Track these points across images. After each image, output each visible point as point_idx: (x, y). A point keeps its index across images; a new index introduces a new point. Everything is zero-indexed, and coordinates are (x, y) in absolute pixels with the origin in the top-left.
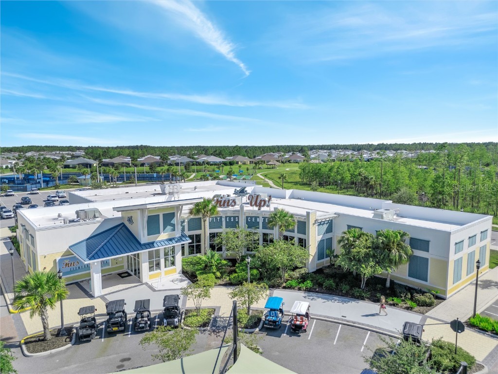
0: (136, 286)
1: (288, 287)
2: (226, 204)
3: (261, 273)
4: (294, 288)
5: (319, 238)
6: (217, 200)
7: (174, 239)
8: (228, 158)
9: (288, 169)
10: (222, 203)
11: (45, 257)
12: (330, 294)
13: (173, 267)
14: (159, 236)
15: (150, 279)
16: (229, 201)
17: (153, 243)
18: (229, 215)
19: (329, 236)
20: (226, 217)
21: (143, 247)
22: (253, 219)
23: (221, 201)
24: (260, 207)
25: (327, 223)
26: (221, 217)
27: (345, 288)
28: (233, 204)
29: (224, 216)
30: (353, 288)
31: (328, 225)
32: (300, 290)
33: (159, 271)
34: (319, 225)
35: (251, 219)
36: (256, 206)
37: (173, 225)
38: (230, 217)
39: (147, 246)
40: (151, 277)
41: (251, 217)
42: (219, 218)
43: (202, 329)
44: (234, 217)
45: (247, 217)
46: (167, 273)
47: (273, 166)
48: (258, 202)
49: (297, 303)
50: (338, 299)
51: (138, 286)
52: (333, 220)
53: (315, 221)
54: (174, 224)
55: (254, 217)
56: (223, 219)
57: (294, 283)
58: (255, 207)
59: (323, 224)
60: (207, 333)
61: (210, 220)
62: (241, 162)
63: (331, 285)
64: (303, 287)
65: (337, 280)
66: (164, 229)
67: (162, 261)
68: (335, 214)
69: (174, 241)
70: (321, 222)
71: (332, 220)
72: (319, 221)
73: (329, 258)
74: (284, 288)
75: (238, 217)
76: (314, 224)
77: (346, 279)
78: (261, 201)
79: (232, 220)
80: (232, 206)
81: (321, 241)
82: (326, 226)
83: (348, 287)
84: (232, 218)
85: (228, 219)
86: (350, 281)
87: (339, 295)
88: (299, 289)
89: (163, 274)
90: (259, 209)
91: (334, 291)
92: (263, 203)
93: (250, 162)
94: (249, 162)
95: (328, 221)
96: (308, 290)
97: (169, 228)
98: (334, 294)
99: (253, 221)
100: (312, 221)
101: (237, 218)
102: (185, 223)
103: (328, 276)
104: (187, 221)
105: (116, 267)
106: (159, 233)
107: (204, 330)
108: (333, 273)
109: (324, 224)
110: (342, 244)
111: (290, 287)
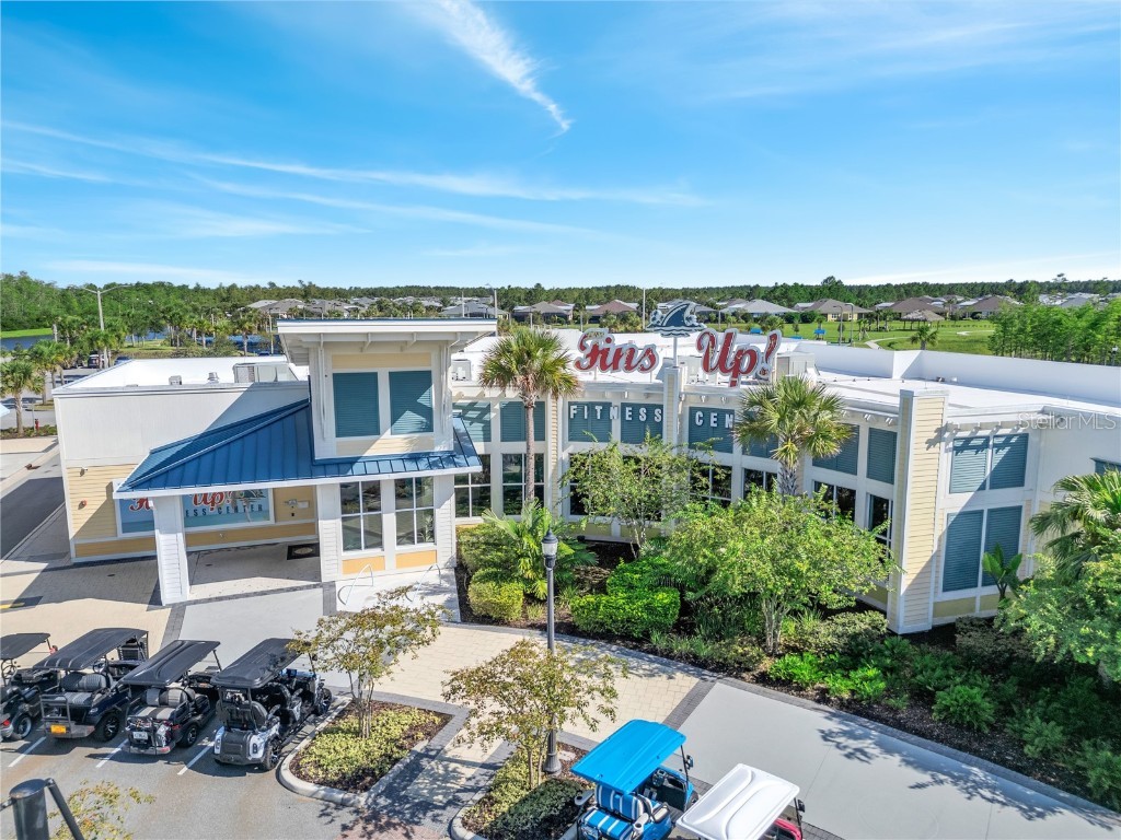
0: (294, 589)
1: (778, 679)
2: (622, 362)
3: (686, 608)
4: (800, 689)
5: (959, 502)
6: (595, 347)
7: (427, 455)
8: (801, 305)
9: (964, 333)
10: (610, 360)
11: (82, 473)
12: (960, 748)
13: (427, 546)
14: (375, 441)
15: (346, 572)
16: (633, 351)
17: (351, 462)
18: (632, 398)
19: (1006, 497)
20: (624, 406)
21: (321, 469)
22: (713, 419)
23: (605, 352)
24: (735, 375)
25: (998, 447)
26: (607, 406)
27: (1039, 734)
28: (647, 362)
29: (617, 402)
30: (1086, 743)
31: (1003, 453)
32: (826, 701)
33: (377, 551)
34: (957, 450)
35: (706, 418)
36: (724, 371)
37: (427, 412)
38: (635, 408)
39: (334, 468)
40: (350, 567)
41: (707, 412)
42: (599, 408)
43: (339, 796)
44: (650, 409)
45: (693, 411)
46: (402, 561)
47: (921, 324)
48: (731, 356)
49: (741, 777)
50: (990, 780)
51: (301, 588)
52: (1032, 440)
53: (941, 431)
54: (431, 409)
55: (714, 410)
56: (614, 413)
57: (803, 668)
58: (719, 374)
59: (978, 449)
60: (346, 816)
61: (573, 412)
62: (834, 315)
63: (973, 705)
64: (839, 690)
65: (1010, 688)
66: (394, 418)
67: (389, 522)
68: (1043, 412)
69: (423, 463)
70: (968, 440)
71: (1024, 438)
72: (960, 435)
73: (993, 590)
74: (763, 679)
75: (661, 407)
76: (931, 443)
77: (1055, 692)
78: (740, 352)
79: (643, 418)
80: (643, 369)
81: (962, 514)
82: (991, 459)
83: (1054, 734)
84: (643, 411)
85: (628, 413)
86: (1074, 703)
87: (1003, 763)
88: (823, 697)
89: (390, 563)
90: (733, 384)
91: (980, 737)
92: (747, 360)
93: (860, 315)
94: (855, 317)
95: (1009, 437)
96: (856, 708)
97: (411, 418)
98: (976, 752)
99: (713, 425)
100: (921, 430)
101: (657, 411)
102: (493, 415)
103: (973, 664)
104: (497, 407)
105: (290, 526)
106: (376, 431)
107: (342, 804)
108: (1001, 654)
109: (985, 446)
110: (1053, 533)
111: (784, 683)
